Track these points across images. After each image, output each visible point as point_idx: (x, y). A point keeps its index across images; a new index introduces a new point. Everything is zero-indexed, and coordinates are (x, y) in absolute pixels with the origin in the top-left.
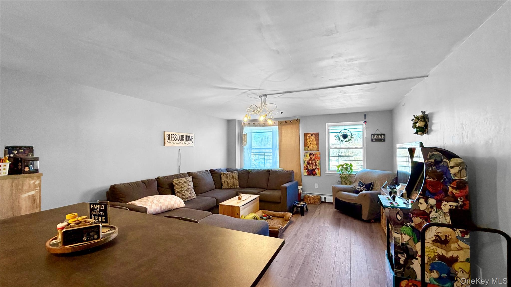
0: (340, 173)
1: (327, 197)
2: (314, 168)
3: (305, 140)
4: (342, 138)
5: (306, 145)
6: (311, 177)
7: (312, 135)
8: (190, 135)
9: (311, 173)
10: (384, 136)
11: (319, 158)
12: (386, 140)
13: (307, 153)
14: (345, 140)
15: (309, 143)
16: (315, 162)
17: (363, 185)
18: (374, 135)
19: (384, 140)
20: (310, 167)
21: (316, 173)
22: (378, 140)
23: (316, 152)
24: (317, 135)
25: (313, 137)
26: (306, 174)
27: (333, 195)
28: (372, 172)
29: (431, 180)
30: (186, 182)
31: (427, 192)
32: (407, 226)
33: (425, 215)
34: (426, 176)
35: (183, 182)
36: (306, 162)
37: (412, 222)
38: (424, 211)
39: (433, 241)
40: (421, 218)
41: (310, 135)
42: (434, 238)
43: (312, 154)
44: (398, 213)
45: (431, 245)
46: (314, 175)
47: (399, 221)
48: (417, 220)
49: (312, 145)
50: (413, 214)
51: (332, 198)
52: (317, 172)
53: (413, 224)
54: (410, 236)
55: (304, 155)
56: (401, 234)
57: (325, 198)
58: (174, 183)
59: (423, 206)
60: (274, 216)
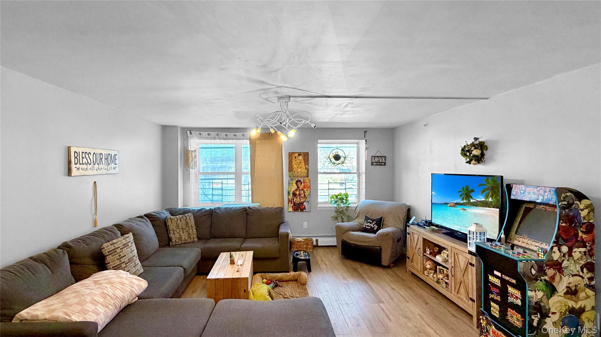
0: (335, 205)
1: (320, 240)
2: (302, 200)
3: (290, 162)
4: (333, 160)
5: (291, 169)
6: (299, 214)
7: (299, 155)
8: (113, 153)
9: (298, 207)
10: (385, 159)
11: (309, 187)
12: (387, 163)
13: (292, 180)
14: (337, 162)
15: (295, 166)
16: (304, 192)
17: (373, 221)
18: (375, 157)
19: (385, 164)
20: (297, 200)
21: (305, 208)
22: (379, 164)
23: (306, 179)
24: (306, 156)
25: (301, 158)
26: (291, 209)
27: (337, 236)
28: (379, 204)
29: (564, 224)
30: (126, 245)
31: (560, 238)
32: (541, 280)
33: (558, 266)
34: (559, 221)
35: (121, 246)
36: (291, 193)
37: (546, 275)
38: (557, 260)
39: (565, 293)
40: (554, 269)
41: (297, 155)
42: (566, 290)
43: (300, 181)
44: (532, 267)
45: (562, 298)
46: (302, 210)
47: (533, 275)
48: (550, 272)
49: (300, 170)
50: (547, 265)
51: (335, 239)
52: (306, 206)
53: (546, 278)
54: (544, 292)
55: (289, 183)
56: (535, 291)
57: (317, 241)
58: (105, 252)
59: (556, 256)
60: (281, 280)
